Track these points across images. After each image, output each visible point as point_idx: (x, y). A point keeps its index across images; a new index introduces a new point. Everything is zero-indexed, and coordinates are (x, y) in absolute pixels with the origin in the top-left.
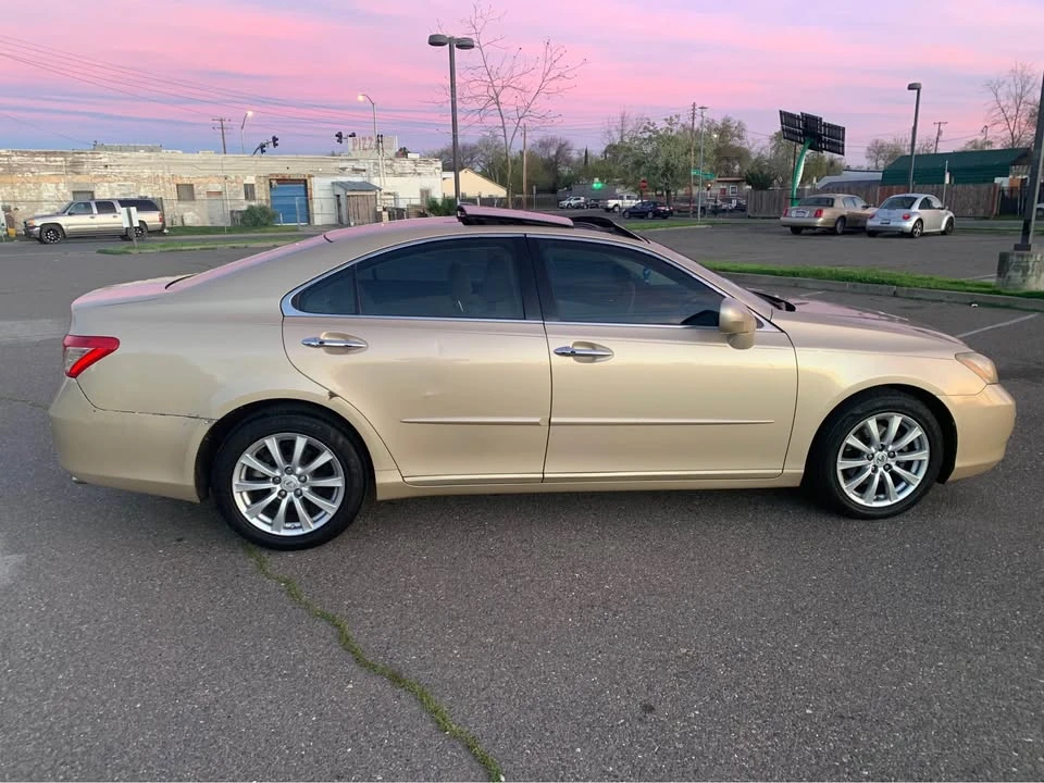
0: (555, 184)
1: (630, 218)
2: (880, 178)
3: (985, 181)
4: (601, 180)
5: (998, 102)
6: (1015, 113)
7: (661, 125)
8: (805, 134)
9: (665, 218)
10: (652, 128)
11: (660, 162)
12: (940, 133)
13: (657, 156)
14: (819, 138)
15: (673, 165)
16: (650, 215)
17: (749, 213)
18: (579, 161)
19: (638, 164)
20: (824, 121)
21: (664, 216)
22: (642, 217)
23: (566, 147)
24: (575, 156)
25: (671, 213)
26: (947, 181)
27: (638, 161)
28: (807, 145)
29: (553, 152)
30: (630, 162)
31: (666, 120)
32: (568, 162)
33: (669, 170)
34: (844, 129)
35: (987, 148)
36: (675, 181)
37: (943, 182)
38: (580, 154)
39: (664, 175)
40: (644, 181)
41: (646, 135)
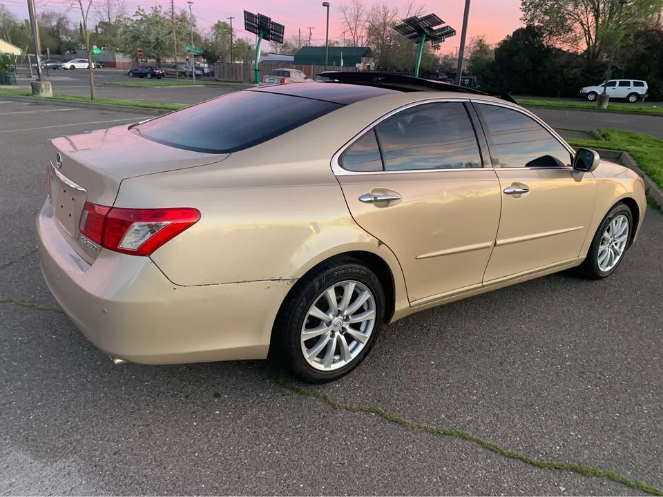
0: (59, 48)
1: (133, 77)
2: (293, 60)
3: (351, 66)
4: (99, 47)
5: (346, 18)
6: (354, 26)
7: (148, 12)
8: (260, 27)
9: (159, 78)
10: (142, 13)
11: (152, 38)
12: (311, 34)
13: (149, 34)
14: (268, 31)
15: (162, 41)
16: (149, 76)
17: (216, 77)
18: (76, 31)
19: (136, 38)
20: (272, 20)
21: (159, 77)
22: (142, 77)
23: (65, 20)
24: (71, 27)
25: (163, 75)
26: (342, 65)
27: (135, 36)
28: (262, 35)
29: (54, 23)
30: (129, 36)
31: (152, 8)
32: (67, 32)
33: (158, 44)
34: (284, 27)
35: (336, 45)
36: (164, 53)
37: (340, 65)
38: (75, 26)
39: (155, 48)
40: (140, 51)
41: (139, 18)
